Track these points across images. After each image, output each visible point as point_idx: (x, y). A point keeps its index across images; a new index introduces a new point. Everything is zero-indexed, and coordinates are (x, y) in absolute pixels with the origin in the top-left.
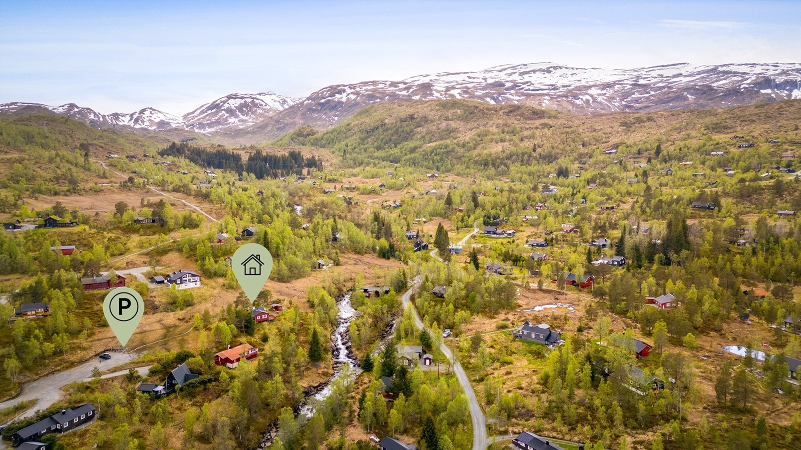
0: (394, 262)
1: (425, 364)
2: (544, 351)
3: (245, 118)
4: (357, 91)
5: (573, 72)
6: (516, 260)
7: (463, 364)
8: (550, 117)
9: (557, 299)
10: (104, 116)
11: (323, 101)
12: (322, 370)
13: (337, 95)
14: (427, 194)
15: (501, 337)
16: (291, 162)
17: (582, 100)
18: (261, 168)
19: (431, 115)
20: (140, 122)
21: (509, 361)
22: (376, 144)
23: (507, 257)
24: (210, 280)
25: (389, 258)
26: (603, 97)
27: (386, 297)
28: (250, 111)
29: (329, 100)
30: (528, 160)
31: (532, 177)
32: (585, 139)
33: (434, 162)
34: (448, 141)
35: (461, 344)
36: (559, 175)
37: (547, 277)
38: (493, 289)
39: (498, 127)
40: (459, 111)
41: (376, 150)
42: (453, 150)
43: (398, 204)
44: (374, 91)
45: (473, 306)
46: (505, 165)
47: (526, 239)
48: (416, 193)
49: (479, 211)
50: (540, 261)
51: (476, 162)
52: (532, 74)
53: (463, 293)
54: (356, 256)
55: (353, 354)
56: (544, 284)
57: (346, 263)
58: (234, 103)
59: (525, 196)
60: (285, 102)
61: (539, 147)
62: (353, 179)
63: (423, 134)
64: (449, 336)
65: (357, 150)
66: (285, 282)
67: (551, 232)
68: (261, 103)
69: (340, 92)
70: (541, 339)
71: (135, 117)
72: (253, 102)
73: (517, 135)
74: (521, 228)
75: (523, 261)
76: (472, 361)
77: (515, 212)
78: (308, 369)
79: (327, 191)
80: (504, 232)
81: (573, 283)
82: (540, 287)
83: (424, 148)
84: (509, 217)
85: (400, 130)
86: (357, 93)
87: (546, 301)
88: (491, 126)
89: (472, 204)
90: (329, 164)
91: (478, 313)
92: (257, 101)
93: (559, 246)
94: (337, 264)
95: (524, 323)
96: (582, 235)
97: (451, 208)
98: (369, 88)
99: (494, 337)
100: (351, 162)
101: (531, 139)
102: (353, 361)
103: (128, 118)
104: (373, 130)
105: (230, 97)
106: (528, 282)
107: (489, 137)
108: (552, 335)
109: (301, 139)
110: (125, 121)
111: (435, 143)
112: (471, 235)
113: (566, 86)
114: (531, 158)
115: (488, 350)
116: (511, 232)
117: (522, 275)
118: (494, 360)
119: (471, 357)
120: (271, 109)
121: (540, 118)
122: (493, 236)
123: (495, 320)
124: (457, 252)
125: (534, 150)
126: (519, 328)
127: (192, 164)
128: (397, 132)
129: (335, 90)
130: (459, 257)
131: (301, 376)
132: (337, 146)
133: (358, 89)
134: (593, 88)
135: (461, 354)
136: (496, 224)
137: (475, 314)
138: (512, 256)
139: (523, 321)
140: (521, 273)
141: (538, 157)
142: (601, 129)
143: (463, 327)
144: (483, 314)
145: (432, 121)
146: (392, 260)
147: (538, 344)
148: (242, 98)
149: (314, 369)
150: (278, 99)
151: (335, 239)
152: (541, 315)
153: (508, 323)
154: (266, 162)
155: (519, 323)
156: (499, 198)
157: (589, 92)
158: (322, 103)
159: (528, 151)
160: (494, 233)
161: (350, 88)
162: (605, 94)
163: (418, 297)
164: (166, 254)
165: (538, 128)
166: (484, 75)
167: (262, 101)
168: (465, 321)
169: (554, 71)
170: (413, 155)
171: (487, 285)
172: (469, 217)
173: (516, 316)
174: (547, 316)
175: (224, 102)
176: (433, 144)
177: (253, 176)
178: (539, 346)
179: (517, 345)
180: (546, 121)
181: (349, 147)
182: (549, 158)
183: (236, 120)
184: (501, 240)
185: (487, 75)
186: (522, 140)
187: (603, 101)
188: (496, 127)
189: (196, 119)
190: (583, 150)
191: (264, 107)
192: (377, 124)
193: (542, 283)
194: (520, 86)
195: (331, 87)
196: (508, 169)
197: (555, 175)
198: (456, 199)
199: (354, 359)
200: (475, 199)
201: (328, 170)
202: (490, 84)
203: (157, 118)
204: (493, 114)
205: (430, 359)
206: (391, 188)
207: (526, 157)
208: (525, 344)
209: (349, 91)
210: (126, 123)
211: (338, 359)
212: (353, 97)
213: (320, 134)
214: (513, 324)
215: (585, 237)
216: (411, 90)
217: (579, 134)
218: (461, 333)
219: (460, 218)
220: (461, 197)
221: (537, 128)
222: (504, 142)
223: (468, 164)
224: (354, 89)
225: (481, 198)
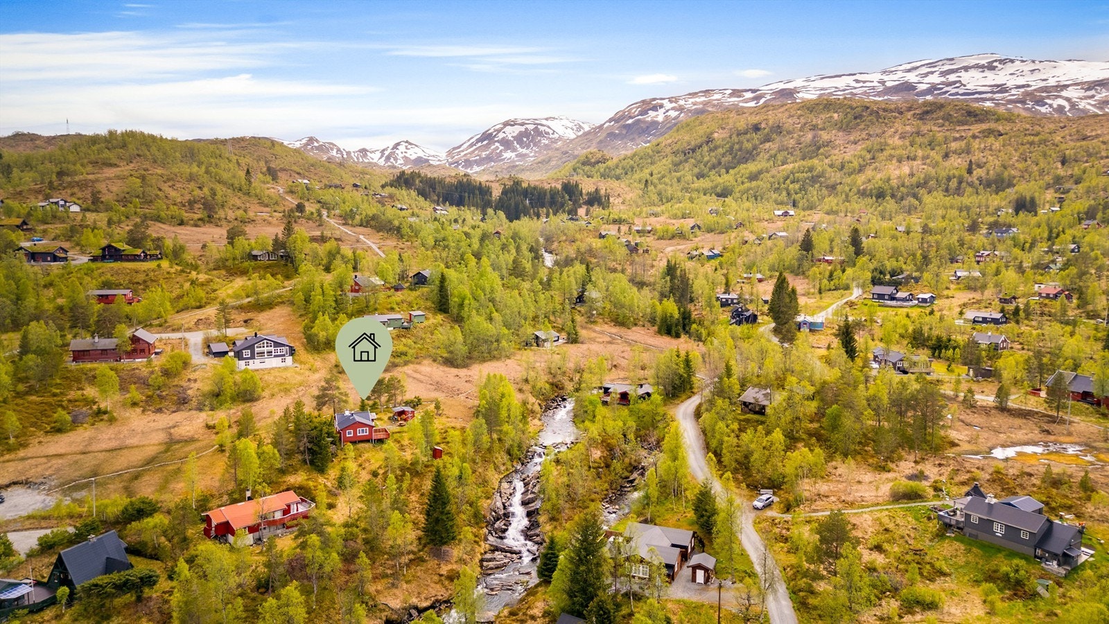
0: (686, 342)
1: (694, 579)
2: (1034, 581)
3: (524, 151)
4: (680, 106)
5: (1033, 67)
6: (938, 347)
7: (794, 592)
8: (997, 120)
9: (1048, 432)
10: (348, 153)
11: (630, 121)
12: (450, 567)
13: (650, 112)
14: (770, 238)
15: (904, 520)
16: (563, 197)
17: (1051, 106)
18: (517, 205)
19: (789, 123)
20: (392, 160)
21: (928, 599)
22: (696, 170)
23: (918, 340)
24: (316, 356)
25: (678, 336)
26: (1089, 101)
27: (643, 406)
28: (531, 141)
29: (639, 120)
30: (958, 188)
31: (965, 213)
32: (1067, 152)
33: (788, 194)
34: (815, 161)
35: (795, 532)
36: (1017, 212)
37: (1016, 382)
38: (885, 400)
39: (902, 137)
40: (836, 115)
41: (695, 179)
42: (821, 175)
43: (716, 252)
44: (705, 104)
45: (835, 437)
46: (915, 196)
47: (959, 309)
48: (751, 237)
49: (863, 260)
50: (995, 351)
51: (863, 194)
52: (963, 74)
53: (812, 406)
54: (615, 330)
55: (537, 531)
56: (1012, 397)
57: (593, 340)
58: (511, 132)
59: (956, 238)
60: (580, 128)
61: (979, 166)
62: (653, 219)
63: (773, 152)
64: (768, 505)
65: (666, 180)
66: (457, 367)
67: (1014, 298)
68: (547, 130)
69: (655, 108)
70: (1023, 542)
71: (387, 153)
72: (536, 130)
73: (937, 148)
74: (946, 292)
75: (954, 348)
76: (821, 586)
77: (935, 262)
78: (418, 561)
79: (603, 233)
80: (911, 297)
81: (1085, 396)
82: (1001, 403)
83: (774, 171)
84: (922, 273)
85: (737, 147)
86: (681, 109)
87: (1020, 435)
88: (890, 136)
89: (852, 249)
90: (620, 200)
91: (846, 455)
92: (541, 128)
93: (1034, 323)
94: (573, 340)
95: (966, 489)
96: (1083, 303)
97: (810, 256)
98: (698, 100)
99: (886, 520)
100: (655, 198)
101: (963, 155)
102: (535, 548)
103: (378, 154)
104: (694, 150)
105: (506, 124)
106: (970, 391)
107: (886, 153)
108: (1056, 533)
109: (587, 168)
110: (375, 158)
111: (792, 165)
112: (845, 301)
113: (1023, 86)
114: (964, 185)
115: (868, 556)
116: (927, 296)
117: (953, 377)
118: (885, 590)
119: (817, 577)
120: (560, 138)
121: (982, 121)
122: (889, 303)
123: (890, 475)
124: (813, 328)
125: (970, 171)
126: (957, 503)
127: (421, 199)
128: (731, 150)
129: (649, 105)
130: (817, 337)
131: (394, 578)
132: (636, 176)
133: (682, 102)
134: (1070, 88)
135: (793, 559)
136: (897, 285)
137: (838, 457)
138: (929, 338)
139: (963, 483)
140: (952, 371)
141: (978, 182)
142: (1097, 136)
143: (806, 487)
144: (859, 458)
145: (789, 133)
146: (684, 338)
147: (1012, 554)
148: (522, 124)
149: (432, 563)
150: (570, 125)
151: (580, 299)
152: (1011, 471)
153: (925, 485)
154: (526, 197)
155: (955, 490)
156: (903, 243)
157: (1064, 94)
158: (629, 125)
159: (957, 173)
160: (892, 298)
161: (671, 102)
162: (1093, 96)
163: (707, 410)
164: (271, 308)
165: (977, 137)
166: (883, 77)
167: (549, 127)
168: (812, 473)
169: (1000, 66)
170: (754, 183)
171: (871, 392)
172: (844, 271)
173: (943, 470)
174: (1031, 475)
175: (499, 131)
176: (789, 167)
177: (501, 214)
178: (1016, 561)
179: (947, 552)
180: (992, 125)
181: (654, 176)
182: (998, 184)
183: (513, 155)
184: (905, 310)
185: (885, 78)
186: (946, 156)
187: (1088, 107)
188: (900, 138)
189: (462, 154)
190: (1061, 171)
191: (551, 136)
192: (699, 140)
193: (1007, 394)
194: (942, 89)
195: (643, 102)
196: (920, 202)
197: (1010, 211)
198: (820, 243)
199: (537, 543)
200: (855, 241)
201: (618, 208)
202: (890, 88)
203: (413, 154)
204: (895, 118)
205: (706, 570)
206: (710, 230)
207: (954, 184)
208: (974, 549)
209: (668, 105)
210: (375, 161)
211: (502, 538)
212: (673, 114)
213: (615, 161)
214: (937, 489)
215: (1090, 307)
216: (762, 101)
217: (1053, 144)
218: (798, 502)
219: (827, 274)
220: (832, 241)
221: (974, 137)
222: (914, 159)
223: (847, 196)
224: (676, 102)
225: (866, 242)
